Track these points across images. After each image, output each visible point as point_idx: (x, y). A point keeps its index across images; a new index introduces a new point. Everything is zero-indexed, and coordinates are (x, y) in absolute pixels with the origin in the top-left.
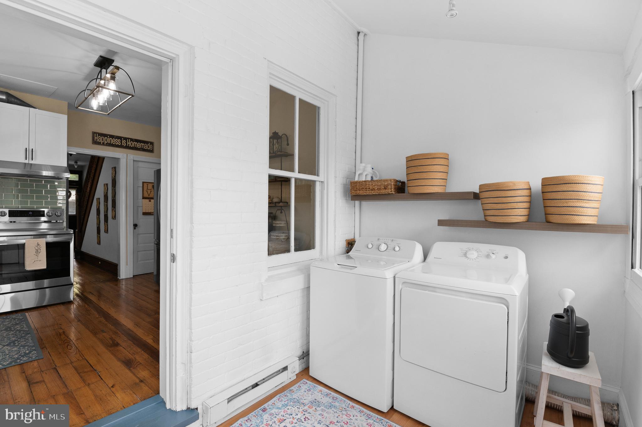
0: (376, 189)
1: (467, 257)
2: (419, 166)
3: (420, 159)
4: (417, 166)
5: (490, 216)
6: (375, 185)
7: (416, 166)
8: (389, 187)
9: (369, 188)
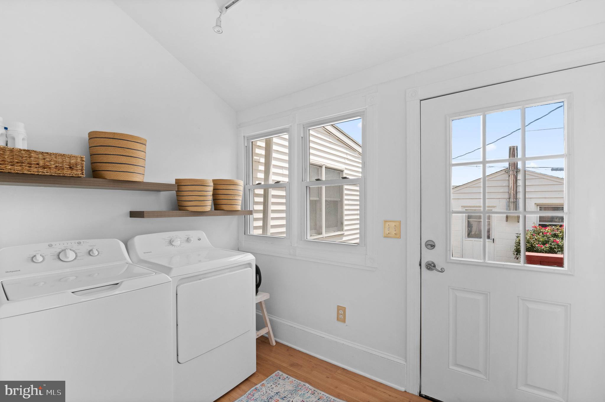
0: (53, 166)
1: (173, 245)
2: (127, 148)
3: (128, 141)
4: (124, 148)
5: (192, 206)
6: (50, 161)
7: (122, 148)
8: (79, 167)
9: (38, 164)
